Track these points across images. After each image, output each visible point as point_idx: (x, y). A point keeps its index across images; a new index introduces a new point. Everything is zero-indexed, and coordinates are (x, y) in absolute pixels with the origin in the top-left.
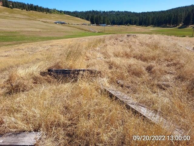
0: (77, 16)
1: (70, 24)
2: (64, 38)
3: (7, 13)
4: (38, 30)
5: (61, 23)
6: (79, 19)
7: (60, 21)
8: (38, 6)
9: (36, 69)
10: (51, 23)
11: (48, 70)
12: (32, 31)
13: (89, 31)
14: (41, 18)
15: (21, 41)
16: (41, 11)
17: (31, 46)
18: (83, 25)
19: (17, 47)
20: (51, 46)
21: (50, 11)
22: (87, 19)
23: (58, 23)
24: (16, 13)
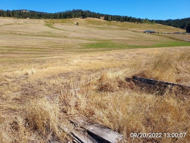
0: (170, 25)
1: (160, 33)
2: (151, 47)
3: (106, 25)
4: (127, 39)
5: (150, 32)
6: (172, 27)
7: (149, 30)
8: (131, 17)
9: (122, 74)
10: (140, 32)
11: (133, 77)
12: (121, 40)
13: (182, 41)
14: (132, 28)
15: (111, 48)
16: (133, 22)
17: (119, 53)
18: (175, 33)
19: (109, 53)
20: (137, 54)
21: (142, 20)
22: (182, 28)
23: (147, 32)
24: (112, 25)
